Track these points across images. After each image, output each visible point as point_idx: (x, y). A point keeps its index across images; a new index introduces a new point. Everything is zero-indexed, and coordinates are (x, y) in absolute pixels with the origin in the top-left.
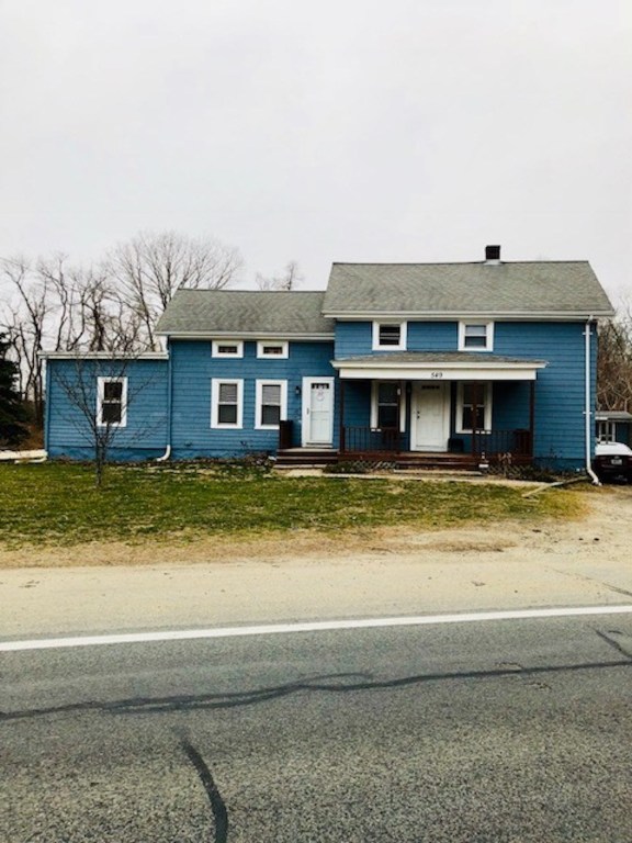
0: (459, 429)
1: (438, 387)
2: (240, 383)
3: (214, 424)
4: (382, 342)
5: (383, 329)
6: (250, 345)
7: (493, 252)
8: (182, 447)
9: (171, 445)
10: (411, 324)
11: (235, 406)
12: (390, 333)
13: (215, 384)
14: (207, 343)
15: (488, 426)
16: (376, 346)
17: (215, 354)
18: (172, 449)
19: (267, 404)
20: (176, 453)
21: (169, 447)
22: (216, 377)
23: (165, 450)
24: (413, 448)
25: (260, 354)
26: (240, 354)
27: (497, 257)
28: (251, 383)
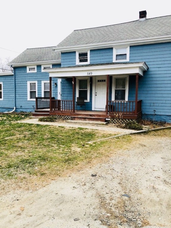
2: (36, 82)
3: (29, 99)
4: (81, 61)
5: (80, 55)
6: (39, 66)
8: (20, 107)
9: (15, 106)
10: (91, 51)
11: (35, 91)
12: (83, 57)
13: (28, 83)
14: (25, 67)
15: (127, 99)
16: (78, 63)
17: (28, 71)
18: (16, 108)
19: (46, 91)
20: (17, 110)
21: (15, 108)
22: (29, 81)
23: (14, 108)
24: (93, 109)
25: (43, 71)
26: (36, 71)
27: (145, 17)
28: (40, 82)
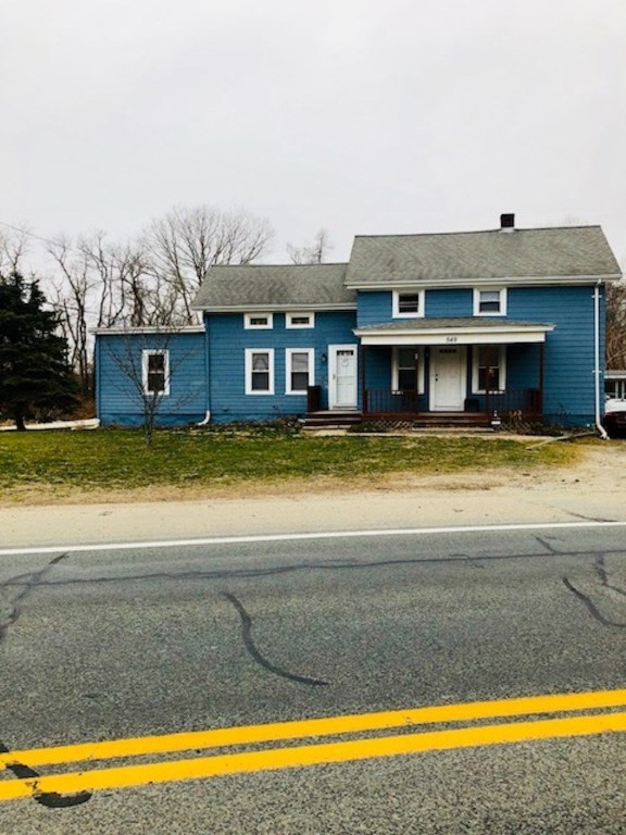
0: (475, 390)
1: (455, 351)
2: (271, 352)
3: (249, 391)
4: (402, 310)
5: (402, 298)
6: (279, 317)
7: (507, 220)
8: (220, 412)
9: (210, 410)
10: (429, 292)
11: (267, 374)
12: (409, 302)
13: (249, 353)
14: (239, 316)
15: (502, 386)
16: (396, 314)
17: (248, 325)
18: (211, 415)
19: (296, 371)
20: (214, 418)
21: (208, 413)
22: (249, 348)
23: (205, 415)
24: (432, 409)
25: (289, 325)
26: (270, 325)
27: (512, 225)
28: (281, 351)
